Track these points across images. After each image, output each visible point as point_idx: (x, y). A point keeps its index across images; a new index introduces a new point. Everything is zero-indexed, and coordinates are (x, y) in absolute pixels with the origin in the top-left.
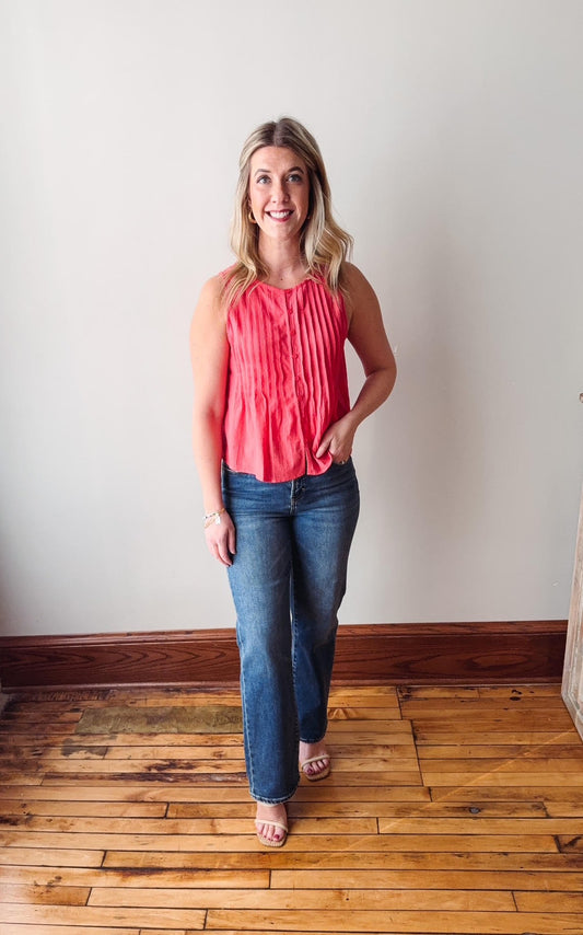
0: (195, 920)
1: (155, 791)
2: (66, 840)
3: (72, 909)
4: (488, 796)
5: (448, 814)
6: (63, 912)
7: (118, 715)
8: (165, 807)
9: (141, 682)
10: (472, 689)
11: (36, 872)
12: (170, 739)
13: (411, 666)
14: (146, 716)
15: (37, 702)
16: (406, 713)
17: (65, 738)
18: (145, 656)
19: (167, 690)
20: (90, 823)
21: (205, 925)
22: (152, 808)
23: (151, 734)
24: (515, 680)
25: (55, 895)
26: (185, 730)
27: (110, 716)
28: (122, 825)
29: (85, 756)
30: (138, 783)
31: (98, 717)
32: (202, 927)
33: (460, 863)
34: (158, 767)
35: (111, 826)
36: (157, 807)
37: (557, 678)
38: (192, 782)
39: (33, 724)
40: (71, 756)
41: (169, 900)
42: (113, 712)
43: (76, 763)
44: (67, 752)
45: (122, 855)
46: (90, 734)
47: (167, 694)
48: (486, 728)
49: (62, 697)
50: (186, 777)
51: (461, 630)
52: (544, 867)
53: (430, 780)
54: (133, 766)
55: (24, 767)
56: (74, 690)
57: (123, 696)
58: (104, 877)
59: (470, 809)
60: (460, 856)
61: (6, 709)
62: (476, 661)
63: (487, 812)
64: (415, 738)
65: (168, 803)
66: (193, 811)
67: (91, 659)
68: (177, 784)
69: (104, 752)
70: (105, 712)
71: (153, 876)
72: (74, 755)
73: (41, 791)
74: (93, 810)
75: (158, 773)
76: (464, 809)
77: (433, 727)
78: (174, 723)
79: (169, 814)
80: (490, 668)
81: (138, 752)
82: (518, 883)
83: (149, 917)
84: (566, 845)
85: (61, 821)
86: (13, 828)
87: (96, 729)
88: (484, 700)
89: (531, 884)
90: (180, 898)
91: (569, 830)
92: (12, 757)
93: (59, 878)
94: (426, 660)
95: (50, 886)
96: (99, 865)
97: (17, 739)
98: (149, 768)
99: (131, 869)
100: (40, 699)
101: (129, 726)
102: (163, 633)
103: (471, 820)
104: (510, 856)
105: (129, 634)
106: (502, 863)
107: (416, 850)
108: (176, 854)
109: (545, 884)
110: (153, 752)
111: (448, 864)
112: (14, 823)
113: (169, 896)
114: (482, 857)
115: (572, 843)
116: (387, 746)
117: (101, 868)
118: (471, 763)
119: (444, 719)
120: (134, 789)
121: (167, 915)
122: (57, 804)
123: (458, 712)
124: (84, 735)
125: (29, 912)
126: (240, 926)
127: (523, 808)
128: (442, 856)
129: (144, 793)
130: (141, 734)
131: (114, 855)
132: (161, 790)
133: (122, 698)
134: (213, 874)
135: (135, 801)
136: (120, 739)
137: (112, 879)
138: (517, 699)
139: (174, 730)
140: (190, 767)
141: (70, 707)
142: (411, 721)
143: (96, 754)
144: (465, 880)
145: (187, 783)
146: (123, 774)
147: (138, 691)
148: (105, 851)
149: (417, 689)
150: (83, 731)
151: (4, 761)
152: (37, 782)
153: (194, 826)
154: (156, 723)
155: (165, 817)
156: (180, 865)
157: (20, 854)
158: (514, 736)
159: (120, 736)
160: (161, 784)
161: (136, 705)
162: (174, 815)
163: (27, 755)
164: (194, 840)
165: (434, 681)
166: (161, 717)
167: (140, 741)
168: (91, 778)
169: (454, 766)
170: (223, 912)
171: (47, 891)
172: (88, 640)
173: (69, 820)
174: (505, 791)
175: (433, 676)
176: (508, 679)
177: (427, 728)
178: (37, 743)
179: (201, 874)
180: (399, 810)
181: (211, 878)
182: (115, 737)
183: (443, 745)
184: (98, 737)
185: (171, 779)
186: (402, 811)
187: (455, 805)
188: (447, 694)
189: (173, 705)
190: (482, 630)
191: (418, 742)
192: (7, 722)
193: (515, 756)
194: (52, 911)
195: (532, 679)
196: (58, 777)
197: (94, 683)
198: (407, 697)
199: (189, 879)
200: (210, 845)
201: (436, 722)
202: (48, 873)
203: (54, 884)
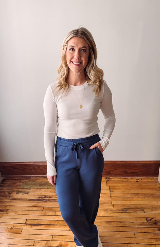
0: (49, 238)
1: (40, 204)
2: (16, 216)
3: (17, 234)
4: (129, 207)
5: (118, 212)
8: (43, 208)
9: (38, 175)
10: (126, 178)
11: (8, 225)
12: (45, 190)
13: (110, 172)
14: (39, 184)
16: (108, 184)
17: (17, 189)
18: (39, 168)
20: (23, 212)
22: (39, 208)
23: (40, 189)
24: (137, 176)
25: (13, 231)
26: (49, 188)
28: (31, 213)
29: (22, 194)
31: (26, 184)
32: (51, 240)
33: (121, 225)
34: (42, 198)
36: (41, 208)
37: (157, 176)
38: (50, 202)
39: (9, 185)
40: (19, 194)
41: (42, 233)
42: (30, 183)
43: (20, 196)
44: (17, 193)
45: (31, 221)
46: (24, 188)
47: (44, 178)
48: (129, 189)
50: (49, 200)
52: (143, 226)
53: (113, 202)
54: (35, 197)
55: (6, 197)
56: (20, 177)
58: (26, 226)
59: (124, 210)
60: (120, 223)
61: (2, 181)
62: (127, 171)
63: (128, 211)
64: (110, 191)
65: (44, 207)
66: (50, 209)
67: (25, 169)
69: (27, 193)
70: (28, 183)
71: (40, 226)
73: (10, 203)
75: (41, 199)
76: (122, 210)
77: (115, 188)
78: (46, 186)
79: (44, 210)
80: (131, 173)
81: (36, 193)
82: (136, 230)
83: (37, 237)
84: (149, 220)
85: (15, 211)
86: (2, 213)
87: (25, 187)
88: (129, 182)
89: (139, 230)
90: (46, 232)
91: (149, 216)
92: (3, 194)
93: (14, 226)
94: (114, 170)
95: (11, 228)
96: (25, 223)
97: (4, 190)
98: (39, 198)
99: (33, 224)
100: (11, 179)
101: (34, 186)
102: (44, 162)
103: (124, 213)
104: (134, 223)
105: (35, 162)
106: (132, 225)
107: (109, 221)
108: (45, 221)
109: (143, 231)
110: (40, 193)
111: (117, 225)
112: (3, 212)
113: (43, 232)
114: (126, 223)
115: (151, 220)
116: (103, 193)
117: (25, 224)
118: (125, 198)
119: (118, 186)
120: (35, 203)
121: (42, 237)
122: (14, 207)
123: (123, 184)
124: (22, 188)
125: (6, 235)
126: (61, 240)
127: (138, 210)
128: (115, 223)
129: (37, 204)
130: (37, 189)
131: (29, 221)
132: (42, 204)
133: (33, 179)
134: (54, 226)
135: (35, 206)
136: (32, 190)
137: (28, 227)
138: (138, 181)
139: (46, 188)
140: (50, 197)
141: (19, 181)
142: (109, 187)
143: (25, 194)
144: (122, 229)
145: (49, 202)
146: (32, 199)
147: (37, 177)
148: (27, 219)
149: (111, 178)
150: (22, 187)
151: (1, 195)
152: (9, 201)
153: (50, 213)
154: (42, 186)
155: (43, 211)
156: (46, 223)
157: (4, 219)
158: (136, 191)
159: (32, 189)
160: (43, 202)
161: (37, 181)
162: (45, 210)
163: (7, 193)
164: (50, 217)
165: (115, 176)
166: (43, 184)
167: (37, 190)
168: (24, 200)
169: (120, 199)
170: (57, 236)
171: (11, 230)
172: (24, 163)
173: (18, 211)
174: (133, 206)
175: (116, 175)
176: (136, 176)
177: (114, 188)
178: (10, 190)
179: (52, 226)
180: (105, 210)
181: (54, 227)
182: (30, 189)
183: (117, 193)
184: (26, 189)
185: (45, 201)
186: (106, 211)
187: (120, 209)
188: (119, 180)
189: (46, 181)
190: (128, 163)
191: (111, 192)
192: (3, 185)
193: (136, 196)
194: (12, 235)
195: (142, 176)
196: (15, 200)
197: (25, 175)
198: (108, 180)
199: (48, 227)
200: (54, 218)
201: (116, 187)
202: (11, 225)
203: (13, 228)
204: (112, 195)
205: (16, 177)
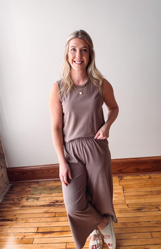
0: (63, 246)
1: (52, 209)
2: (27, 225)
3: (28, 245)
4: (143, 205)
5: (133, 211)
6: (26, 246)
7: (42, 189)
8: (55, 214)
9: (48, 179)
10: (138, 176)
11: (18, 235)
12: (56, 194)
13: (122, 170)
14: (50, 188)
15: (19, 186)
16: (121, 184)
17: (26, 195)
18: (49, 171)
19: (55, 181)
20: (33, 219)
21: (66, 247)
22: (51, 214)
23: (51, 193)
24: (150, 173)
25: (23, 241)
26: (60, 192)
27: (40, 189)
28: (43, 220)
29: (32, 200)
30: (47, 207)
31: (36, 189)
33: (137, 225)
34: (53, 203)
35: (40, 220)
36: (53, 214)
39: (17, 192)
40: (28, 201)
43: (30, 203)
44: (27, 200)
45: (43, 228)
46: (34, 194)
47: (55, 182)
48: (143, 186)
49: (26, 184)
51: (134, 160)
52: (159, 224)
53: (128, 202)
54: (46, 203)
55: (15, 204)
56: (29, 182)
57: (43, 183)
58: (38, 235)
59: (139, 210)
60: (136, 223)
61: (10, 188)
62: (139, 168)
63: (143, 210)
64: (123, 190)
65: (56, 213)
66: (63, 214)
67: (34, 173)
68: (58, 207)
69: (38, 199)
70: (38, 188)
71: (52, 234)
72: (29, 200)
73: (20, 211)
74: (34, 216)
75: (52, 204)
76: (137, 209)
78: (57, 190)
80: (143, 170)
81: (47, 199)
82: (152, 230)
83: (50, 246)
85: (25, 219)
87: (35, 193)
88: (142, 179)
89: (156, 230)
90: (59, 240)
92: (12, 202)
93: (25, 236)
94: (125, 168)
95: (22, 239)
96: (36, 232)
97: (14, 196)
98: (50, 203)
99: (45, 232)
100: (20, 185)
101: (45, 191)
102: (54, 165)
103: (139, 213)
104: (150, 222)
105: (44, 165)
106: (148, 224)
107: (124, 222)
108: (58, 227)
109: (160, 230)
110: (51, 198)
111: (133, 225)
112: (12, 221)
113: (56, 240)
114: (142, 223)
116: (116, 193)
118: (139, 197)
119: (131, 185)
120: (46, 209)
121: (55, 245)
122: (24, 215)
123: (135, 182)
124: (32, 194)
125: (16, 247)
127: (153, 208)
128: (131, 223)
129: (49, 210)
130: (48, 193)
131: (40, 228)
132: (53, 209)
134: (68, 232)
135: (46, 212)
136: (42, 195)
137: (40, 236)
138: (150, 178)
139: (57, 192)
140: (61, 202)
141: (28, 187)
142: (122, 186)
143: (36, 199)
144: (138, 230)
145: (61, 207)
146: (43, 205)
147: (47, 181)
148: (38, 227)
149: (123, 177)
150: (32, 193)
151: (10, 203)
152: (19, 208)
153: (62, 219)
154: (52, 190)
155: (55, 217)
156: (59, 231)
157: (14, 230)
158: (150, 188)
160: (54, 207)
161: (47, 185)
162: (57, 216)
163: (16, 201)
164: (63, 223)
166: (54, 188)
167: (48, 195)
168: (34, 207)
169: (134, 198)
170: (71, 243)
171: (21, 240)
172: (32, 168)
173: (28, 219)
174: (148, 204)
175: (128, 173)
176: (148, 173)
177: (127, 187)
178: (19, 197)
179: (65, 232)
180: (119, 211)
181: (68, 234)
182: (41, 195)
183: (131, 192)
184: (36, 195)
185: (56, 206)
186: (121, 211)
187: (134, 208)
188: (132, 178)
189: (57, 185)
190: (140, 159)
191: (124, 192)
192: (11, 192)
193: (150, 194)
194: (22, 246)
195: (153, 172)
196: (25, 207)
197: (35, 180)
198: (121, 179)
199: (62, 234)
200: (67, 224)
201: (129, 186)
202: (22, 235)
203: (23, 238)
204: (126, 194)
205: (25, 182)
